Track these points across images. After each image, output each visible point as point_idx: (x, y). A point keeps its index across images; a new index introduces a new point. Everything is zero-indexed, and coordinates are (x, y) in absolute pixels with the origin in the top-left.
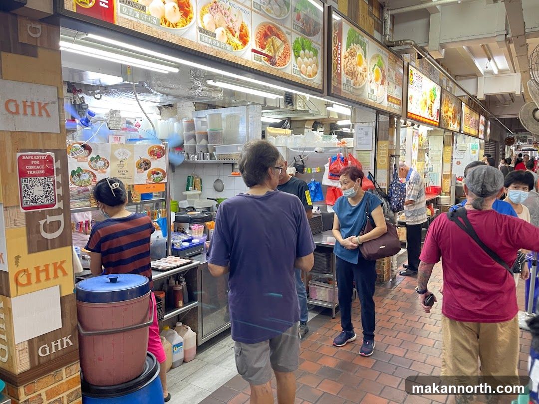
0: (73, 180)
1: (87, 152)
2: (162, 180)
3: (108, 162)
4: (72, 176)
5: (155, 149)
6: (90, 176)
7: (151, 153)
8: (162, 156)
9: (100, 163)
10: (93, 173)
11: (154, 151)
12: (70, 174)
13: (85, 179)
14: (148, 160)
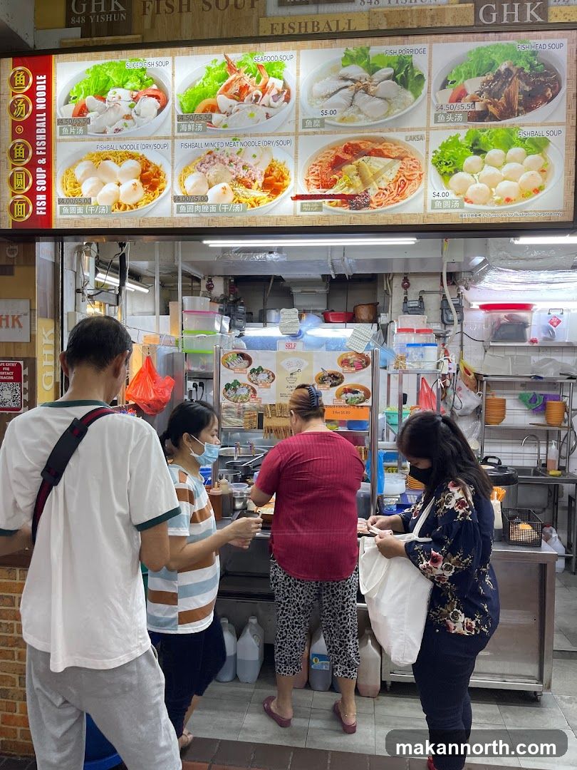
0: (227, 395)
1: (246, 362)
2: (362, 402)
3: (273, 376)
4: (226, 389)
5: (349, 357)
6: (249, 391)
7: (342, 362)
8: (364, 367)
9: (263, 377)
10: (253, 388)
11: (349, 360)
12: (223, 387)
13: (242, 393)
14: (337, 373)
